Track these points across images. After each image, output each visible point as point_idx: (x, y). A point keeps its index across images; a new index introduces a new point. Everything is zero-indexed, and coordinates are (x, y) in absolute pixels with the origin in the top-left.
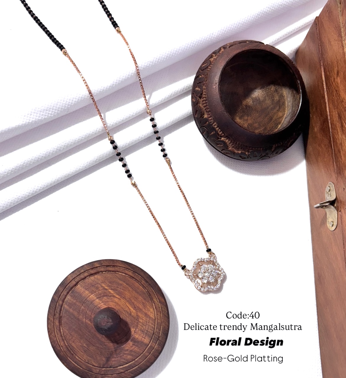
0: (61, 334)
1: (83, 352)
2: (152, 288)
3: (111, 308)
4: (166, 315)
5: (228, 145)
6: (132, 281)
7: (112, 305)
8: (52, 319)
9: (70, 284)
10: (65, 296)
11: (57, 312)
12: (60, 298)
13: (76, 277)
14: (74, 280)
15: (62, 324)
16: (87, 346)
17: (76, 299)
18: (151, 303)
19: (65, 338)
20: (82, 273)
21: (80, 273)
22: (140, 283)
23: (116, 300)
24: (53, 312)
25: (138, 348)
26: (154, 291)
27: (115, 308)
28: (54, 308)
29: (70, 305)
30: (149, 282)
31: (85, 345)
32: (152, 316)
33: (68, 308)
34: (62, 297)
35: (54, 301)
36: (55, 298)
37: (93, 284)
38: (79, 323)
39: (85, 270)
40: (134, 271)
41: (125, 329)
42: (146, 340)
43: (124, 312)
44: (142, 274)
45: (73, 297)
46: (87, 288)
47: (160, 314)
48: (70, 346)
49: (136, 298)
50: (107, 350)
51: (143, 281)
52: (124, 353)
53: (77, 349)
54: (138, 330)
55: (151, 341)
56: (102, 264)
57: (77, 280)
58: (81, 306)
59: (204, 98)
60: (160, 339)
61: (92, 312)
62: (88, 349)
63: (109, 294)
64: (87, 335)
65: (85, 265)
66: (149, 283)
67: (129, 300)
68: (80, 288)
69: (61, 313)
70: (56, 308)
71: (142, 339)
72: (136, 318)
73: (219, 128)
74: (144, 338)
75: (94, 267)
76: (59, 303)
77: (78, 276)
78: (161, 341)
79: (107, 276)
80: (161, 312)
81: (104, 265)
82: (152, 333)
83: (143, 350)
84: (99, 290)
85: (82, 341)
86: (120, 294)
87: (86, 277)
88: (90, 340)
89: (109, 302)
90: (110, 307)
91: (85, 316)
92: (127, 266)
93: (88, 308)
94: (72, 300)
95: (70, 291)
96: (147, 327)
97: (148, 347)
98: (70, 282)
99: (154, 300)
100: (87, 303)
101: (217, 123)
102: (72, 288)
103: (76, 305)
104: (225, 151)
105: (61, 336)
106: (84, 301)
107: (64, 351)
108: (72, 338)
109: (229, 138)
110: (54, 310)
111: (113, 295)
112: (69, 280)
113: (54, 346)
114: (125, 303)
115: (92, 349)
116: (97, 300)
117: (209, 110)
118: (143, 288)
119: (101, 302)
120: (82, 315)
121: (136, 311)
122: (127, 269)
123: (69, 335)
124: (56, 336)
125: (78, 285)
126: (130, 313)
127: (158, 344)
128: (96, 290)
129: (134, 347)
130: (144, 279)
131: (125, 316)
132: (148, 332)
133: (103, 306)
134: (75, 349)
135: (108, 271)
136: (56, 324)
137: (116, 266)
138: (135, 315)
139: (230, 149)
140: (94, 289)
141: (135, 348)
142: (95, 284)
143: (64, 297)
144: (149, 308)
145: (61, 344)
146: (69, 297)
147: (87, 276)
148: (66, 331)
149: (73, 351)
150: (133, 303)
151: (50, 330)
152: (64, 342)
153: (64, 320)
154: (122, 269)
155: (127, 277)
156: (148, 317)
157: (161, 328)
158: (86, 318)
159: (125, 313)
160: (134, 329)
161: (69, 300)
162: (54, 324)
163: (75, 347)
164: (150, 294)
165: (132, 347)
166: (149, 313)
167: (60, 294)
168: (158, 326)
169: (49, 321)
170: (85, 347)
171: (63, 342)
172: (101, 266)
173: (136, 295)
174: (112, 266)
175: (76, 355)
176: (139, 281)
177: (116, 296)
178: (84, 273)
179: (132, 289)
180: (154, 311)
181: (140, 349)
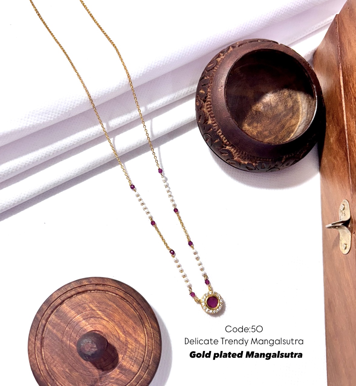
0: (42, 357)
1: (65, 377)
2: (144, 312)
3: (99, 331)
4: (158, 342)
5: (234, 155)
6: (123, 303)
7: (99, 328)
8: (34, 340)
9: (55, 302)
10: (48, 315)
11: (39, 332)
12: (43, 317)
13: (62, 295)
14: (59, 297)
15: (44, 345)
16: (70, 371)
17: (60, 319)
18: (142, 328)
19: (46, 361)
20: (69, 291)
21: (66, 291)
22: (132, 305)
23: (104, 322)
24: (35, 333)
25: (125, 376)
26: (146, 315)
27: (102, 331)
28: (36, 328)
29: (54, 326)
30: (141, 304)
31: (67, 370)
32: (142, 342)
33: (51, 329)
34: (46, 316)
35: (36, 320)
36: (38, 316)
37: (80, 304)
38: (62, 346)
39: (72, 288)
40: (125, 292)
41: (113, 355)
42: (135, 369)
43: (112, 336)
44: (134, 295)
45: (58, 316)
46: (74, 307)
47: (151, 340)
48: (51, 370)
49: (126, 322)
50: (91, 377)
51: (135, 303)
52: (110, 382)
53: (58, 374)
54: (126, 356)
55: (140, 370)
56: (91, 282)
57: (62, 298)
58: (66, 326)
59: (208, 102)
60: (150, 368)
61: (77, 334)
62: (70, 375)
63: (97, 315)
64: (70, 359)
65: (72, 282)
66: (141, 306)
67: (118, 323)
68: (66, 307)
69: (44, 334)
70: (38, 328)
71: (129, 367)
72: (125, 343)
73: (224, 136)
74: (132, 366)
75: (82, 284)
76: (42, 322)
77: (64, 293)
78: (151, 370)
79: (95, 296)
80: (153, 338)
81: (93, 283)
82: (142, 361)
83: (131, 379)
84: (86, 311)
85: (64, 366)
86: (108, 316)
87: (72, 296)
88: (74, 365)
89: (96, 324)
90: (97, 329)
91: (69, 339)
92: (118, 286)
93: (73, 330)
94: (56, 320)
95: (54, 310)
96: (136, 354)
97: (136, 376)
98: (55, 300)
99: (145, 325)
100: (73, 324)
101: (221, 130)
102: (57, 307)
103: (60, 325)
104: (231, 161)
105: (42, 359)
106: (69, 322)
107: (44, 375)
108: (54, 362)
109: (235, 147)
110: (36, 330)
111: (101, 317)
112: (55, 297)
113: (34, 369)
114: (114, 326)
115: (75, 375)
116: (84, 321)
117: (213, 115)
118: (134, 310)
119: (87, 324)
120: (66, 337)
121: (125, 336)
122: (118, 289)
123: (51, 358)
124: (36, 359)
125: (63, 304)
126: (118, 337)
127: (147, 373)
128: (83, 310)
129: (121, 374)
130: (137, 301)
131: (113, 341)
132: (137, 360)
133: (89, 329)
134: (56, 375)
135: (98, 290)
136: (38, 345)
137: (107, 285)
138: (124, 340)
139: (236, 159)
140: (80, 309)
141: (122, 376)
142: (83, 304)
143: (47, 317)
144: (139, 333)
145: (42, 368)
146: (53, 316)
147: (74, 295)
148: (48, 353)
149: (54, 376)
150: (123, 327)
151: (30, 352)
152: (45, 366)
153: (46, 342)
154: (113, 288)
155: (117, 298)
156: (138, 343)
157: (151, 355)
158: (71, 341)
159: (114, 337)
160: (122, 356)
161: (53, 320)
162: (35, 346)
163: (56, 372)
164: (142, 318)
165: (119, 375)
166: (140, 338)
167: (44, 313)
168: (148, 353)
169: (30, 342)
170: (67, 372)
171: (43, 366)
172: (90, 284)
173: (126, 318)
174: (101, 285)
175: (57, 380)
176: (131, 303)
177: (104, 318)
178: (71, 291)
179: (122, 310)
180: (145, 337)
181: (127, 378)
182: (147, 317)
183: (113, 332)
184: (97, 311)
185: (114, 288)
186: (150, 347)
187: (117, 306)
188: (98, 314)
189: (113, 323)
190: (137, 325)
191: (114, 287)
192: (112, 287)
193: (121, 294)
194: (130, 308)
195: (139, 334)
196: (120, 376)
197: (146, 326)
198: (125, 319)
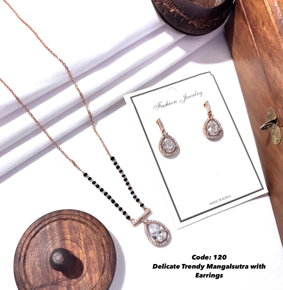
6: (101, 248)
7: (75, 252)
8: (32, 229)
9: (62, 215)
10: (52, 220)
12: (48, 219)
13: (69, 214)
15: (35, 237)
16: (37, 265)
21: (74, 214)
23: (81, 252)
24: (37, 225)
26: (109, 267)
32: (94, 283)
36: (46, 216)
37: (75, 228)
40: (107, 242)
47: (101, 286)
57: (68, 217)
63: (80, 243)
65: (81, 211)
66: (110, 259)
67: (89, 258)
68: (66, 224)
70: (40, 223)
75: (85, 217)
76: (45, 222)
81: (93, 221)
85: (37, 259)
89: (75, 248)
91: (52, 244)
95: (58, 220)
103: (54, 232)
115: (38, 269)
116: (69, 242)
118: (104, 258)
122: (105, 237)
125: (65, 221)
128: (74, 234)
130: (110, 254)
133: (69, 248)
135: (92, 228)
136: (32, 234)
140: (73, 231)
142: (77, 230)
145: (24, 250)
147: (76, 220)
150: (89, 263)
153: (38, 235)
156: (91, 281)
158: (52, 247)
163: (30, 259)
167: (51, 217)
172: (90, 221)
173: (96, 259)
174: (96, 227)
176: (106, 252)
177: (82, 248)
180: (98, 281)
184: (82, 241)
189: (86, 256)
192: (102, 233)
193: (104, 242)
194: (103, 255)
195: (96, 276)
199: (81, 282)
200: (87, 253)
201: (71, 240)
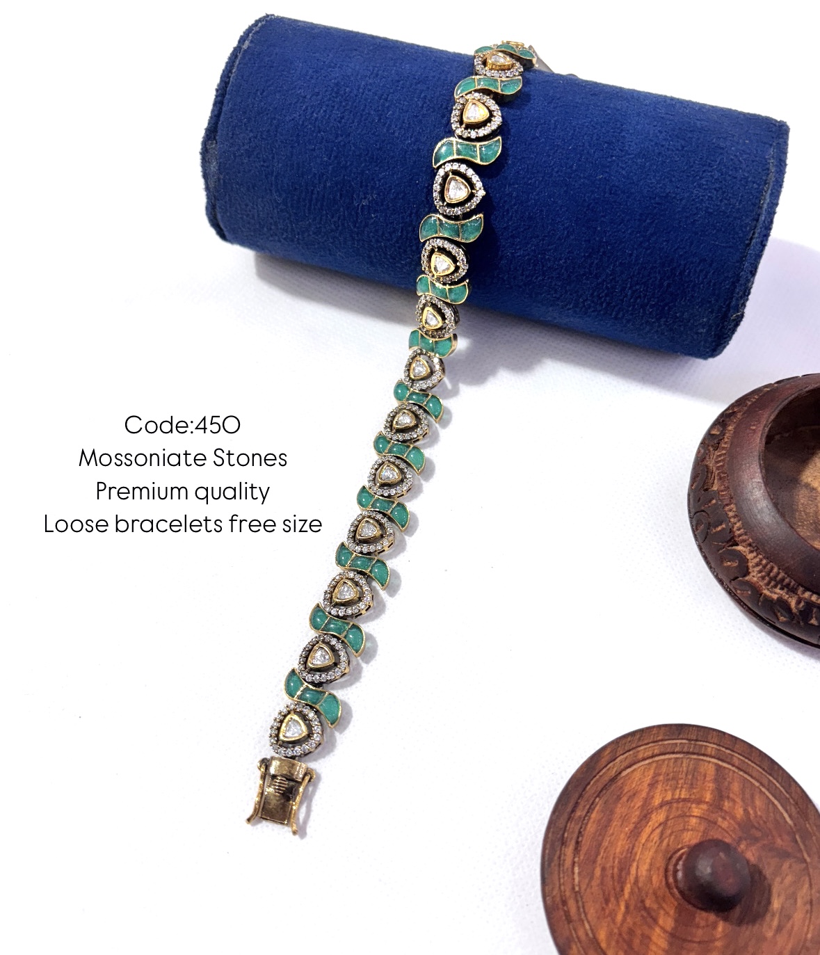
2: (588, 788)
6: (586, 842)
7: (658, 880)
18: (622, 780)
23: (643, 870)
25: (731, 786)
26: (593, 781)
27: (662, 868)
30: (575, 799)
32: (649, 772)
40: (562, 844)
43: (665, 842)
47: (641, 753)
49: (623, 820)
51: (578, 813)
52: (755, 817)
63: (634, 895)
66: (578, 798)
71: (711, 782)
72: (667, 808)
74: (705, 776)
79: (595, 915)
80: (634, 750)
85: (769, 935)
86: (624, 867)
96: (680, 777)
97: (720, 763)
99: (613, 776)
111: (634, 882)
114: (643, 845)
116: (661, 922)
118: (593, 811)
119: (662, 911)
121: (652, 812)
122: (561, 862)
127: (706, 742)
129: (732, 797)
130: (572, 810)
135: (579, 913)
137: (561, 895)
138: (662, 812)
140: (637, 941)
141: (733, 793)
142: (624, 939)
150: (637, 824)
155: (581, 859)
156: (656, 779)
159: (665, 838)
164: (604, 787)
166: (646, 779)
173: (616, 822)
174: (566, 908)
176: (580, 824)
177: (634, 875)
179: (603, 837)
180: (639, 768)
181: (733, 779)
182: (597, 777)
183: (655, 843)
184: (626, 896)
185: (561, 875)
186: (654, 750)
187: (598, 854)
188: (632, 893)
189: (636, 849)
190: (621, 793)
191: (559, 875)
192: (562, 881)
193: (569, 850)
194: (591, 820)
195: (638, 783)
196: (735, 797)
197: (616, 771)
198: (619, 824)
199: (680, 794)
200: (629, 855)
201: (655, 920)
